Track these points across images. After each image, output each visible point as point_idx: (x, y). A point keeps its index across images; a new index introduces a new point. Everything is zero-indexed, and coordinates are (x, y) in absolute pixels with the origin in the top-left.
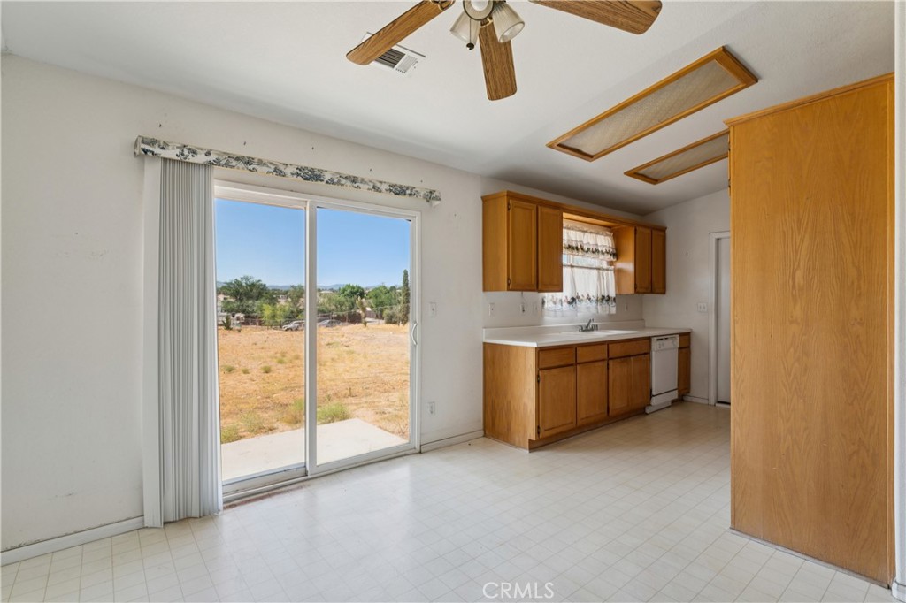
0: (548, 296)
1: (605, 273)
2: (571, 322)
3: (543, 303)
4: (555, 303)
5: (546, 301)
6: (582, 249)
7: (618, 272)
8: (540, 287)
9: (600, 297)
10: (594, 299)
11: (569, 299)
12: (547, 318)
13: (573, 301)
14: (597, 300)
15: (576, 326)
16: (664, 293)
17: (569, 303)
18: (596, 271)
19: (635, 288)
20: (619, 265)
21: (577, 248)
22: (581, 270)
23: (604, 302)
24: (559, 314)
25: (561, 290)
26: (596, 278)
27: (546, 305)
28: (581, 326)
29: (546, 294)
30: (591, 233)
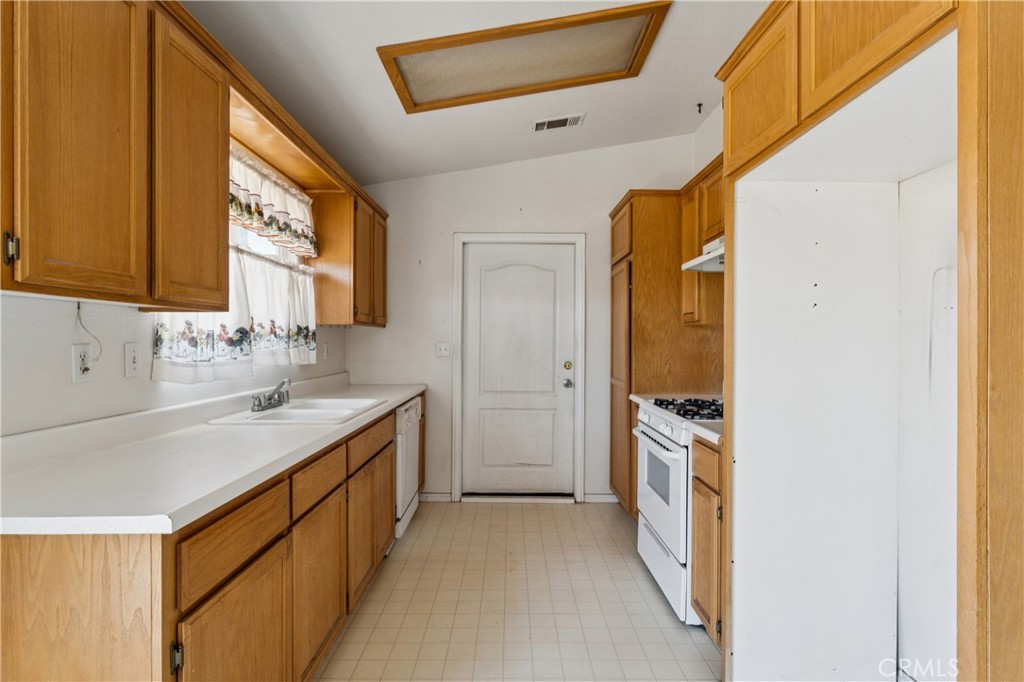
0: (172, 322)
1: (301, 278)
2: (233, 389)
3: (157, 341)
4: (194, 342)
5: (165, 336)
6: (261, 214)
7: (321, 280)
8: (159, 292)
9: (294, 330)
10: (283, 334)
11: (231, 333)
12: (166, 386)
13: (244, 335)
14: (289, 337)
15: (243, 399)
16: (384, 326)
17: (231, 342)
18: (284, 272)
19: (355, 314)
20: (322, 267)
21: (248, 207)
22: (260, 263)
23: (302, 340)
24: (205, 371)
25: (224, 307)
26: (285, 286)
27: (164, 351)
28: (257, 398)
29: (166, 317)
30: (276, 183)
